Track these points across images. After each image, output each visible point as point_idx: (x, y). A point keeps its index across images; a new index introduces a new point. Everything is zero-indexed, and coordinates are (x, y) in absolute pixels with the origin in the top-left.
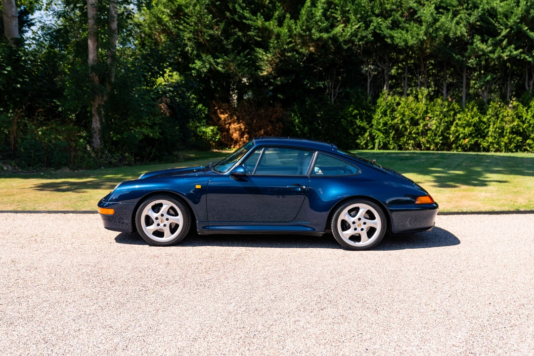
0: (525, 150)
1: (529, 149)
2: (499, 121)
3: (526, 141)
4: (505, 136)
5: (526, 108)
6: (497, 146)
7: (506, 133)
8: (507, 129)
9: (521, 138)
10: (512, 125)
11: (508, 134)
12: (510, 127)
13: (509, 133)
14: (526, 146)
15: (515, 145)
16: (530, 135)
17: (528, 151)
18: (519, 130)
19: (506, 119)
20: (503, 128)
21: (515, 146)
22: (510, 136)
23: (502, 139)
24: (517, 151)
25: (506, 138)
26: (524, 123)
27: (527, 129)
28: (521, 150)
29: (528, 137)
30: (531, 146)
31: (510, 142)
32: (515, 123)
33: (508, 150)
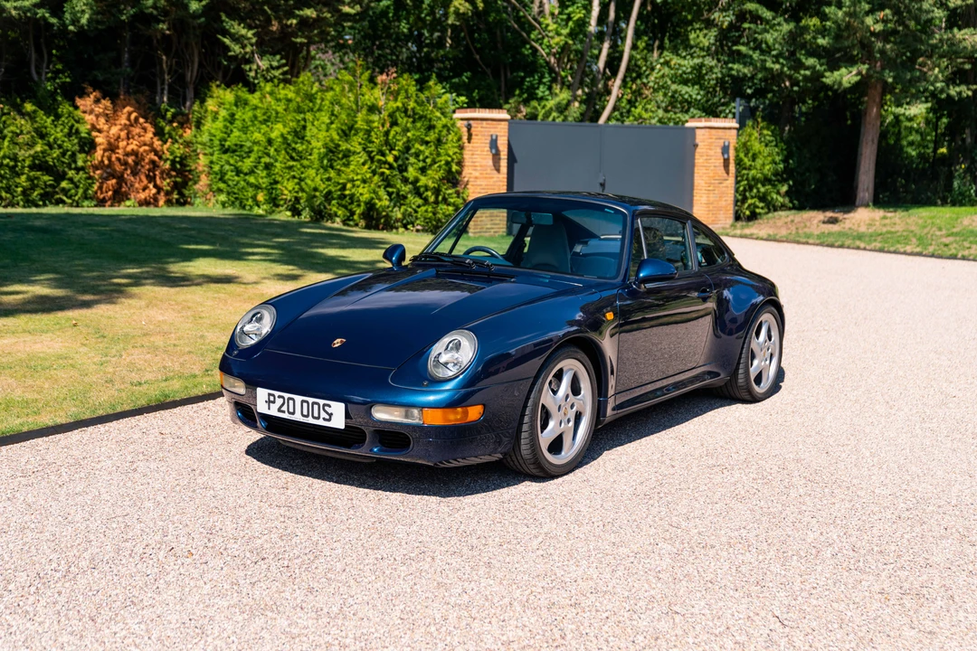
0: (60, 202)
1: (65, 198)
2: (6, 143)
3: (59, 184)
4: (23, 174)
5: (52, 118)
6: (8, 195)
7: (23, 167)
8: (24, 160)
9: (51, 178)
10: (32, 152)
11: (26, 170)
12: (30, 156)
13: (29, 167)
14: (57, 193)
15: (42, 191)
16: (65, 174)
17: (63, 202)
18: (47, 162)
19: (20, 139)
20: (15, 158)
21: (41, 195)
22: (32, 174)
23: (17, 180)
24: (45, 205)
25: (23, 178)
26: (51, 147)
27: (58, 160)
28: (51, 203)
29: (62, 176)
30: (69, 193)
31: (33, 187)
32: (38, 148)
33: (29, 202)
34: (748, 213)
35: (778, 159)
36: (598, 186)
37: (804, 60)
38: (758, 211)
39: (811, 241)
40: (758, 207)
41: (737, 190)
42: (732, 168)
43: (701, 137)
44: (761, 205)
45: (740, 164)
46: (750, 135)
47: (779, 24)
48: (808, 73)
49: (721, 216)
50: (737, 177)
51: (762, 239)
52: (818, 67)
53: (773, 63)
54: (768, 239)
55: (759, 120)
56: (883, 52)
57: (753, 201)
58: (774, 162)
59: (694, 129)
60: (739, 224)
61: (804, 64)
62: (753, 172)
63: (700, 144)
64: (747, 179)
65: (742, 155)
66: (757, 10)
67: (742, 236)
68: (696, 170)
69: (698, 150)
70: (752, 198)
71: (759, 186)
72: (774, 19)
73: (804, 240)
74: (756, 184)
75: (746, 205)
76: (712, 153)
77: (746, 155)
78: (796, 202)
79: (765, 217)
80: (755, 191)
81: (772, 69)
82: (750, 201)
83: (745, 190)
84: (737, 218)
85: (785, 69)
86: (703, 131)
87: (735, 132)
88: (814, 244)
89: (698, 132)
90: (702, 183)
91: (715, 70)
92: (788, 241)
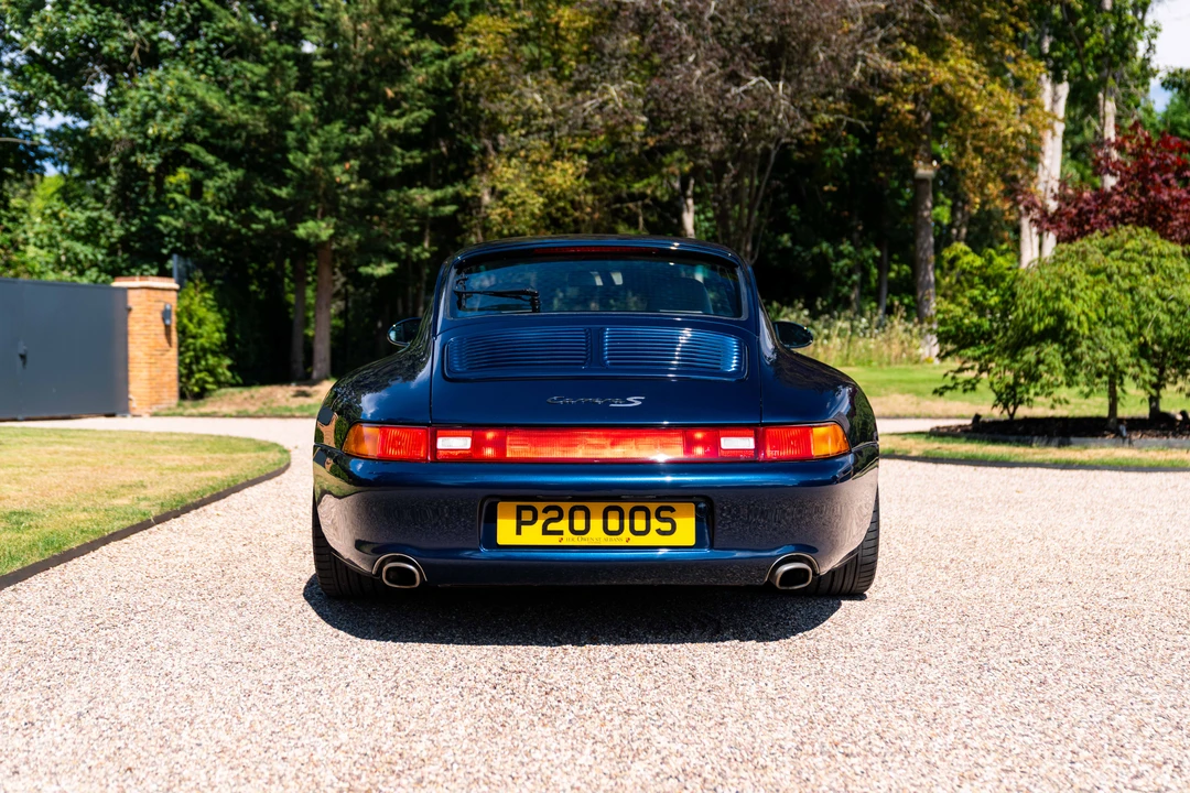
34: (196, 389)
35: (222, 325)
36: (18, 358)
37: (257, 213)
38: (209, 386)
39: (297, 414)
40: (206, 382)
41: (181, 363)
42: (174, 337)
43: (134, 299)
44: (210, 379)
45: (182, 333)
46: (192, 299)
47: (223, 171)
48: (261, 227)
49: (165, 395)
50: (180, 346)
51: (231, 416)
52: (274, 221)
53: (217, 214)
54: (240, 415)
55: (197, 282)
56: (349, 206)
57: (202, 375)
58: (218, 331)
59: (125, 290)
60: (187, 403)
61: (256, 217)
62: (200, 342)
63: (135, 309)
64: (194, 350)
65: (185, 321)
66: (197, 153)
67: (203, 415)
68: (130, 339)
69: (132, 315)
70: (200, 371)
71: (209, 356)
72: (217, 163)
73: (288, 414)
74: (205, 355)
75: (193, 381)
76: (151, 318)
77: (190, 320)
78: (238, 378)
79: (215, 394)
80: (203, 363)
81: (215, 221)
82: (197, 376)
83: (191, 363)
84: (183, 396)
85: (231, 222)
86: (138, 292)
87: (174, 295)
88: (302, 417)
89: (131, 293)
90: (140, 354)
91: (115, 226)
92: (265, 416)
